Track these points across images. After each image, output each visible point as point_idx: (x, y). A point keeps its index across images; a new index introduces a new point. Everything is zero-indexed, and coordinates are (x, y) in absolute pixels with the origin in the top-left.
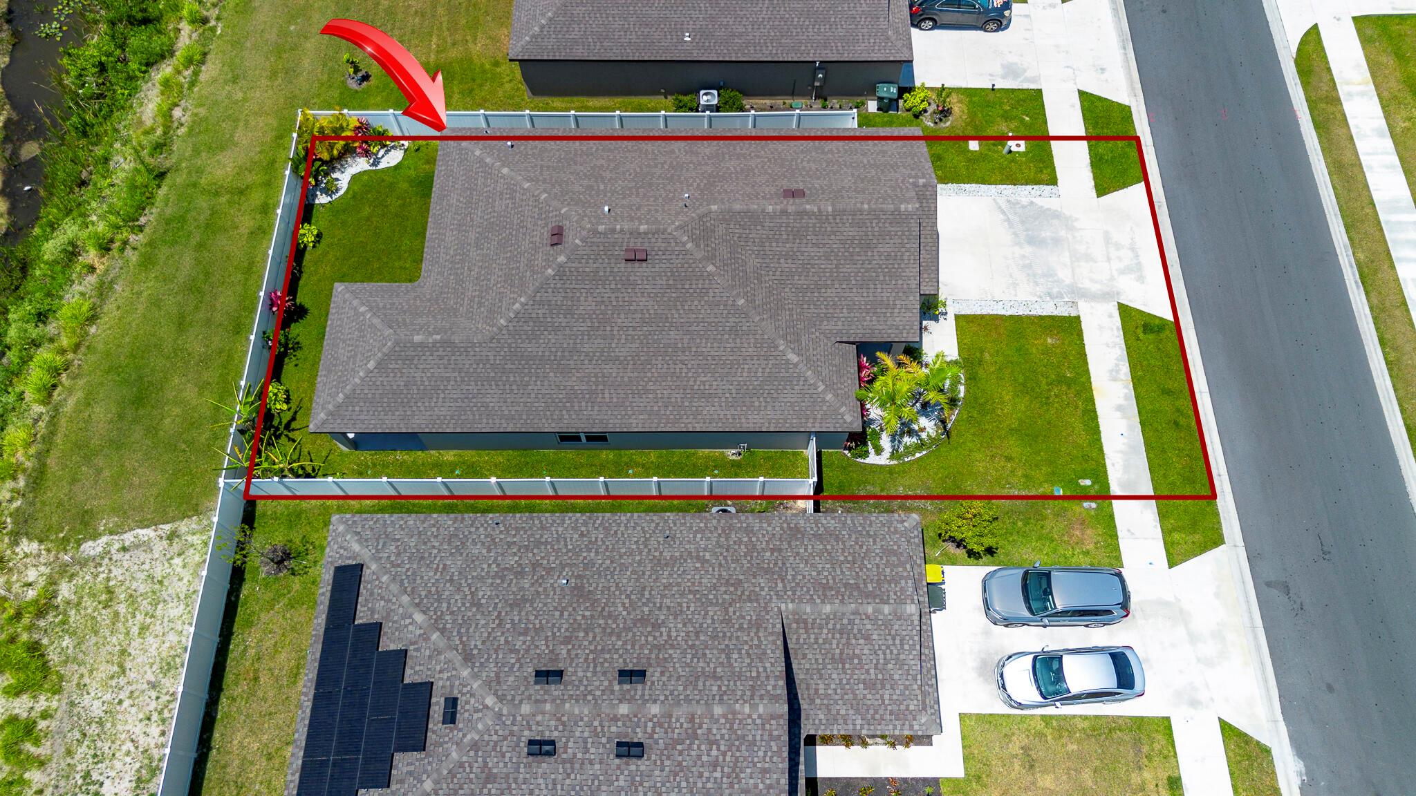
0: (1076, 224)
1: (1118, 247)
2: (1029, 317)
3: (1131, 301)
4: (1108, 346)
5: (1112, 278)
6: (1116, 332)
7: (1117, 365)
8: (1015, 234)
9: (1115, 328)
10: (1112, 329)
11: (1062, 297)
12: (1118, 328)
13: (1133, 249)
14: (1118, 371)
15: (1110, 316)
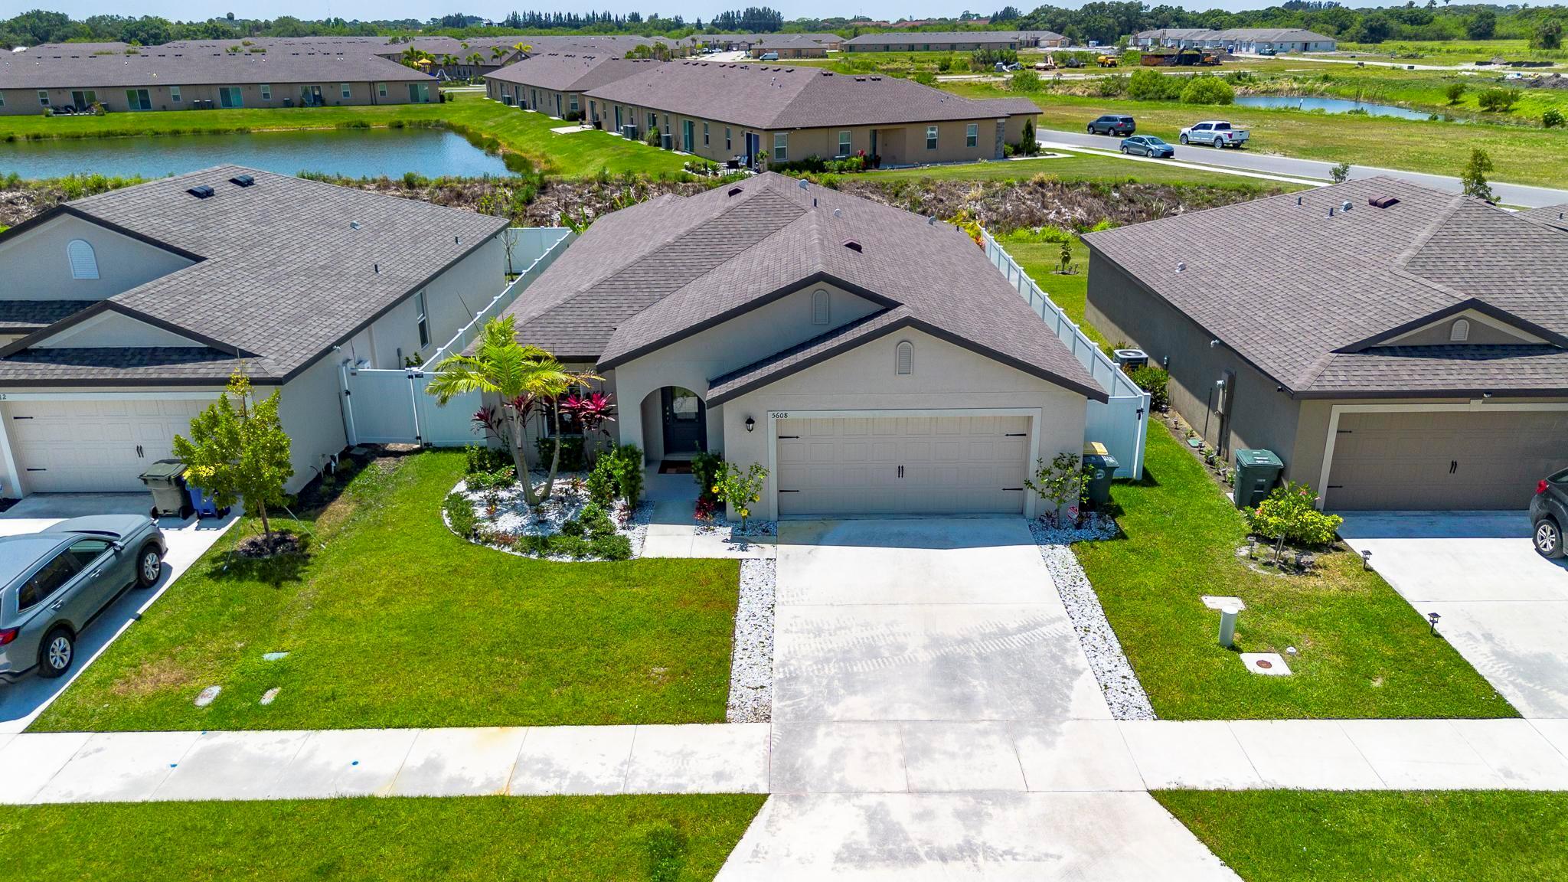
0: (1027, 744)
1: (971, 817)
2: (729, 646)
3: (770, 822)
4: (629, 762)
5: (848, 793)
6: (670, 781)
7: (562, 775)
8: (965, 641)
9: (683, 781)
10: (678, 775)
11: (781, 698)
12: (679, 785)
13: (967, 850)
14: (544, 774)
15: (719, 776)
